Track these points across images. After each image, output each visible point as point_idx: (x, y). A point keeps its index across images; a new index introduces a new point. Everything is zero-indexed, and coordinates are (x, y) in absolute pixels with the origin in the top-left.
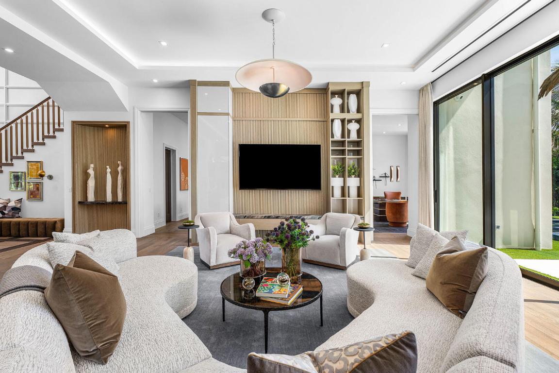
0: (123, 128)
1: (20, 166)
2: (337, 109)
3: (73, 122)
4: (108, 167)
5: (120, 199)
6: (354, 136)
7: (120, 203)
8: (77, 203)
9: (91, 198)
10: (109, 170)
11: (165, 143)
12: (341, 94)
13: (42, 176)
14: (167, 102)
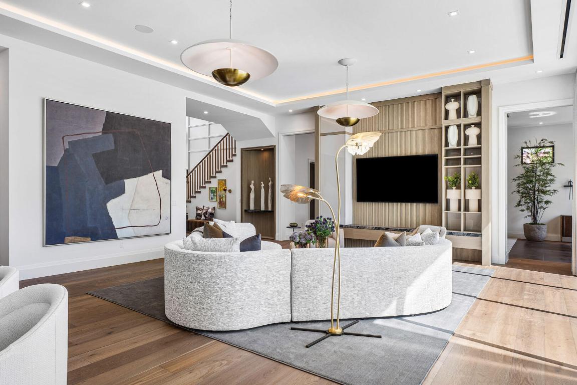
0: (271, 150)
1: (214, 184)
2: (453, 115)
3: (242, 149)
4: (262, 183)
5: (270, 209)
6: (473, 142)
7: (270, 212)
8: (243, 211)
9: (252, 207)
10: (263, 185)
11: (309, 158)
12: (457, 97)
13: (225, 190)
14: (301, 126)
